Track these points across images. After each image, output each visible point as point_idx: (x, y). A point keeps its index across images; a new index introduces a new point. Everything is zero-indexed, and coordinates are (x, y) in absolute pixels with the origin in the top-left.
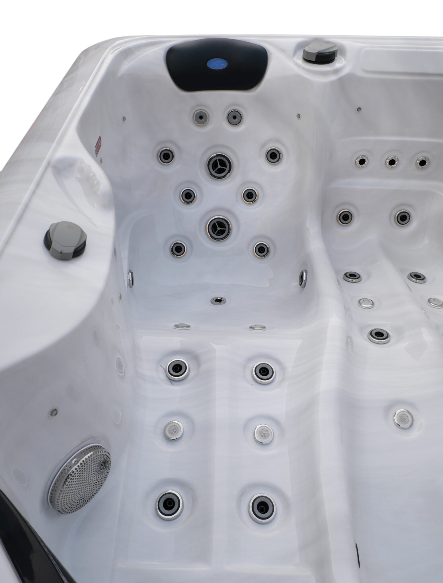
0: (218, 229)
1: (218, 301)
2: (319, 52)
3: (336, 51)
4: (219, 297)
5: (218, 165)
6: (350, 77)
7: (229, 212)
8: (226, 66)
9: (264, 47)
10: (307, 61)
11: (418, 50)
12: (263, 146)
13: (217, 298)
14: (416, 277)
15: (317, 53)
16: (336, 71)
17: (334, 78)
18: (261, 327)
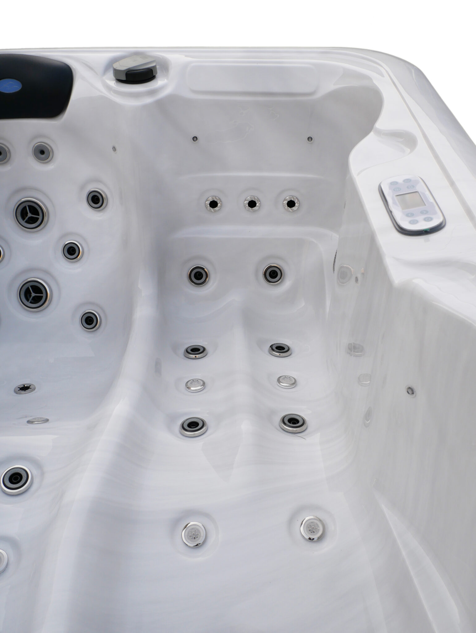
0: (32, 295)
1: (25, 388)
2: (129, 69)
3: (155, 67)
4: (26, 384)
5: (28, 213)
6: (172, 99)
7: (46, 272)
8: (20, 89)
9: (67, 63)
10: (120, 81)
11: (259, 65)
12: (82, 188)
13: (24, 385)
14: (279, 350)
15: (127, 71)
16: (152, 93)
17: (149, 100)
18: (42, 420)
